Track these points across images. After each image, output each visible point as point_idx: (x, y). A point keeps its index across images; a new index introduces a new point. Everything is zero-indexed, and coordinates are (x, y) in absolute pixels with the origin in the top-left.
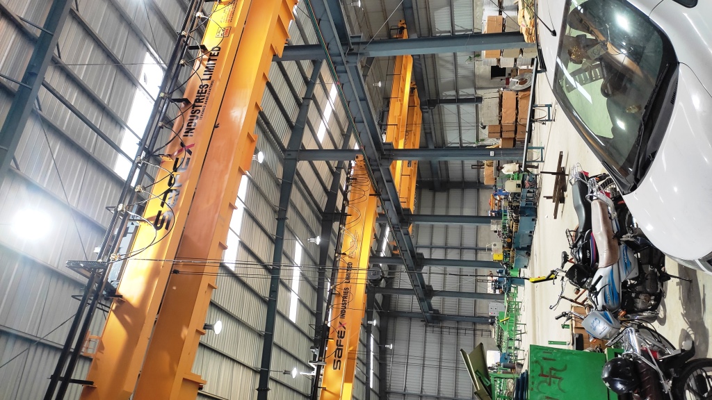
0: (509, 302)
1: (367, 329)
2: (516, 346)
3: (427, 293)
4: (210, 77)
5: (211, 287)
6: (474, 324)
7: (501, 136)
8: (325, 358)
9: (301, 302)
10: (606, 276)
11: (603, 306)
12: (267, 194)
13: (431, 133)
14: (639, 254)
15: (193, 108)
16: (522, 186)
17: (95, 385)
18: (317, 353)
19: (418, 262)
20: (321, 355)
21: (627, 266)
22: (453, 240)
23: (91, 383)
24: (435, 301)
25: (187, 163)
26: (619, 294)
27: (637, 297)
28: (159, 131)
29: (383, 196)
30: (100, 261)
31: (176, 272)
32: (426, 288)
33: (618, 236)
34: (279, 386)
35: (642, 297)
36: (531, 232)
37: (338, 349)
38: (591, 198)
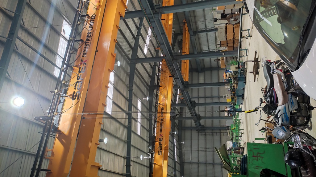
0: (235, 120)
1: (173, 136)
2: (239, 139)
3: (198, 118)
4: (92, 29)
5: (100, 124)
6: (220, 130)
7: (227, 46)
8: (154, 150)
9: (142, 126)
10: (282, 109)
11: (282, 124)
12: (123, 80)
13: (195, 47)
14: (297, 98)
15: (85, 44)
16: (238, 68)
17: (52, 171)
18: (151, 148)
19: (193, 105)
20: (152, 149)
21: (292, 103)
22: (208, 94)
23: (50, 170)
24: (202, 122)
25: (85, 69)
26: (289, 118)
27: (298, 118)
28: (71, 55)
29: (175, 77)
30: (49, 116)
31: (84, 118)
32: (197, 116)
33: (287, 90)
34: (135, 163)
35: (300, 118)
36: (243, 88)
37: (160, 146)
38: (273, 73)
